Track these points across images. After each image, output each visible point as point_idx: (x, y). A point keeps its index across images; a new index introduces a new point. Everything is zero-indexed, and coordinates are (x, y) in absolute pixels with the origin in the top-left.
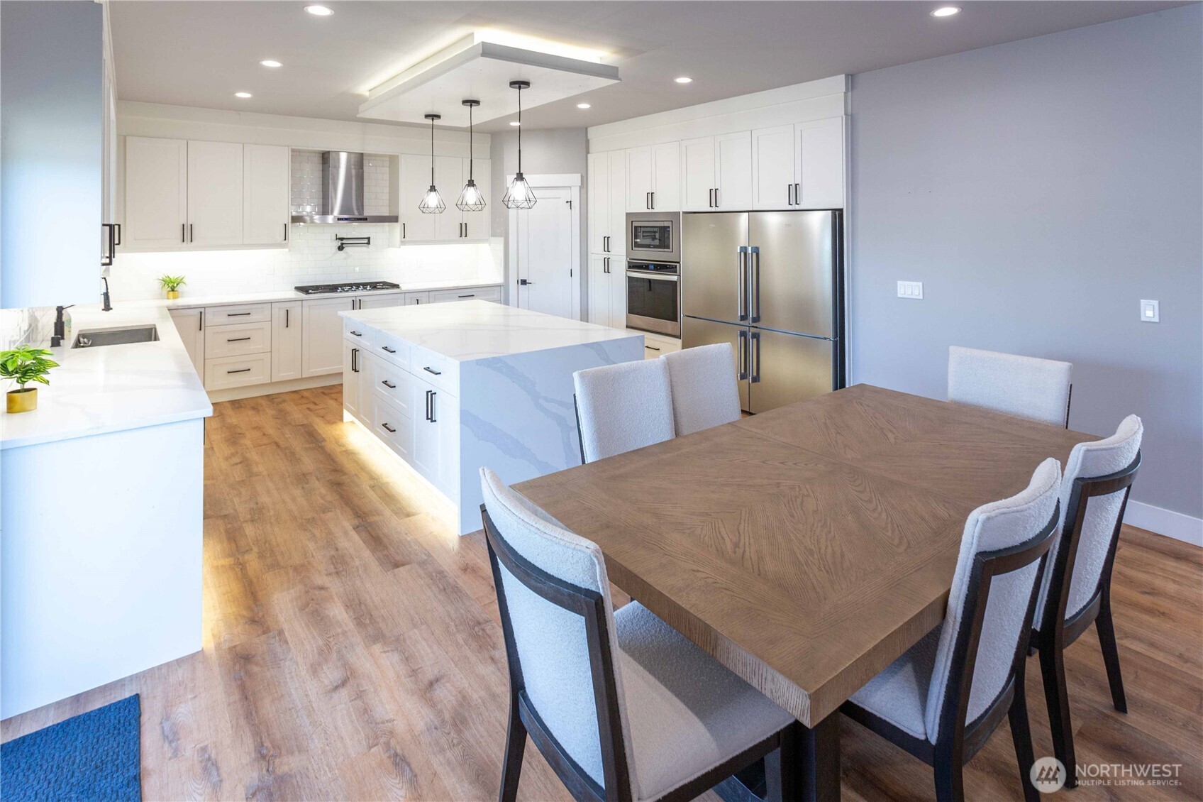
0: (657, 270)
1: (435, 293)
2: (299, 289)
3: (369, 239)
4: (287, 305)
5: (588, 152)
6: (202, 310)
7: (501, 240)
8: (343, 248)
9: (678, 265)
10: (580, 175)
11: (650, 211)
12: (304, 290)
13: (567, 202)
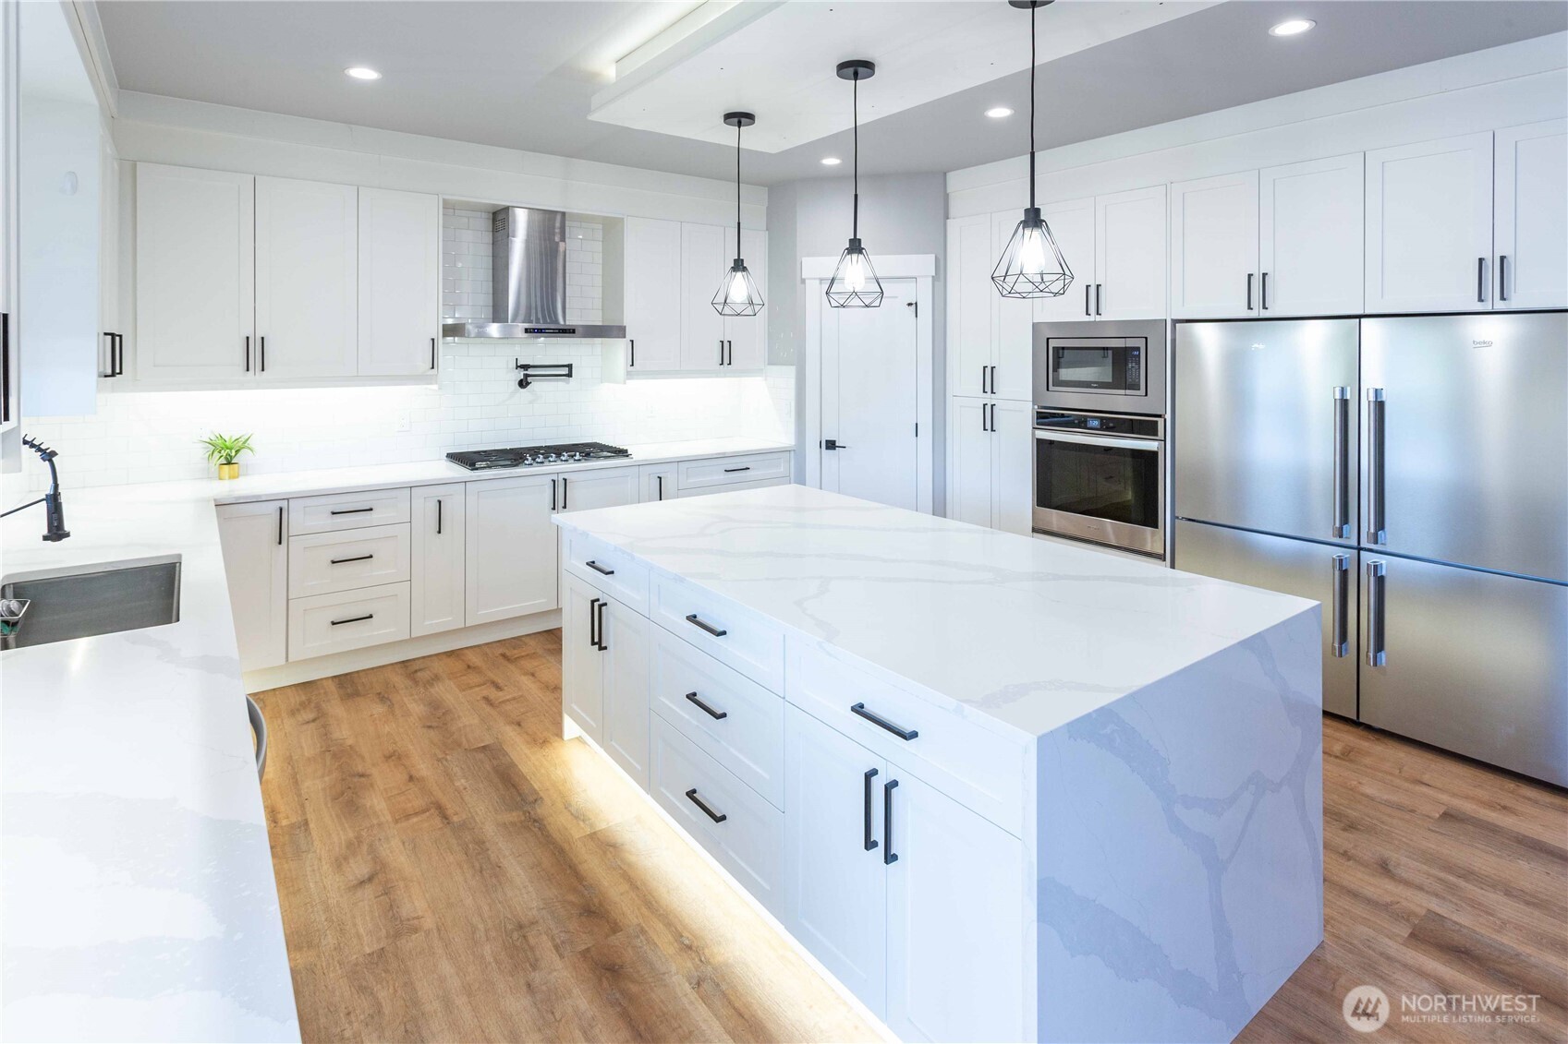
0: (1108, 429)
1: (687, 464)
2: (456, 457)
3: (570, 366)
4: (439, 492)
5: (947, 217)
6: (284, 504)
7: (791, 371)
8: (528, 384)
9: (1160, 421)
10: (934, 255)
11: (1092, 318)
12: (467, 459)
13: (910, 304)
